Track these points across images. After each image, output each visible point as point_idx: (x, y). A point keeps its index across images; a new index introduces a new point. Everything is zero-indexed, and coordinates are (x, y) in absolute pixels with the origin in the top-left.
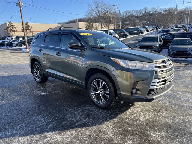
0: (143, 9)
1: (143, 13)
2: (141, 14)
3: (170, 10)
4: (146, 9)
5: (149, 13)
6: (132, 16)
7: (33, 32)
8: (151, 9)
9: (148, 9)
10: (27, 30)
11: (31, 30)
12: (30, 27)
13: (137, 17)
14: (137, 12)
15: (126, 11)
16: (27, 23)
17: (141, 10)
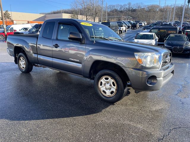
0: (127, 4)
1: (127, 8)
2: (124, 9)
3: (152, 6)
4: (129, 4)
5: (132, 9)
6: (116, 10)
7: (13, 21)
8: (135, 5)
9: (131, 5)
10: (7, 19)
11: (10, 19)
12: (10, 15)
13: (121, 12)
14: (121, 6)
15: (110, 5)
16: (7, 11)
17: (125, 5)
